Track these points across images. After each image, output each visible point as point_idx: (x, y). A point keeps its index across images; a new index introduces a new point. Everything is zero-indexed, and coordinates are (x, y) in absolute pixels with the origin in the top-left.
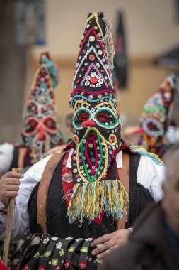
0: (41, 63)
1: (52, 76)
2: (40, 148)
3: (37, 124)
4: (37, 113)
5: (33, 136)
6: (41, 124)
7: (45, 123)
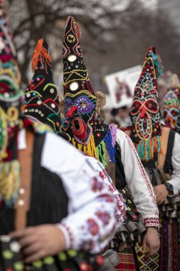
0: (148, 56)
1: (155, 67)
2: (142, 125)
3: (140, 105)
4: (140, 96)
5: (137, 116)
6: (143, 105)
7: (146, 105)
